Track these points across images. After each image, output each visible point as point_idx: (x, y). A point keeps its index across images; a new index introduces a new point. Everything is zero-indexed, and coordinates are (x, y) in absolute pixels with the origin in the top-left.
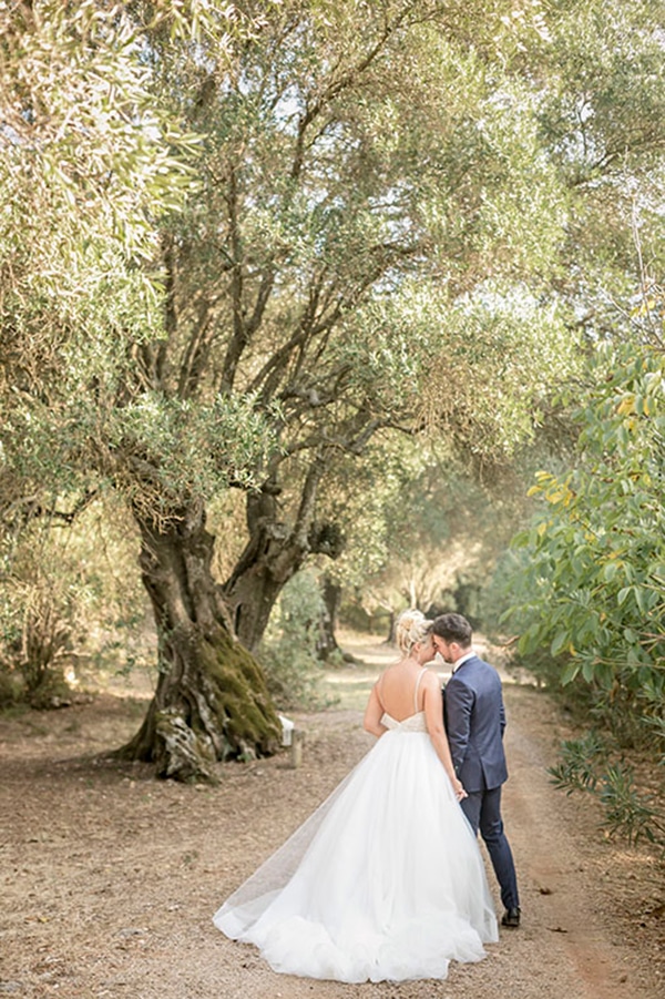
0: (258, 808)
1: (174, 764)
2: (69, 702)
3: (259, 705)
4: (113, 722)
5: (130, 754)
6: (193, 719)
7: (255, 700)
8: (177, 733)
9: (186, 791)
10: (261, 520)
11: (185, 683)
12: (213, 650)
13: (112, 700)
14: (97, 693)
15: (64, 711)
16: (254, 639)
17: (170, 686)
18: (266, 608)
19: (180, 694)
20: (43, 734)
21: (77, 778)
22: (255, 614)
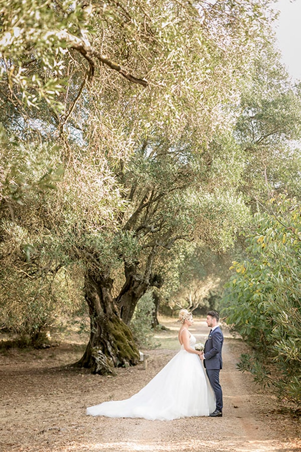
0: (132, 383)
1: (99, 368)
2: (49, 346)
3: (130, 345)
4: (69, 354)
5: (80, 365)
6: (105, 351)
7: (129, 343)
8: (100, 356)
9: (104, 378)
10: (131, 273)
11: (102, 337)
12: (112, 324)
13: (67, 345)
14: (60, 342)
15: (47, 349)
16: (128, 320)
17: (96, 338)
18: (132, 308)
19: (100, 341)
20: (41, 358)
21: (60, 374)
22: (128, 310)
